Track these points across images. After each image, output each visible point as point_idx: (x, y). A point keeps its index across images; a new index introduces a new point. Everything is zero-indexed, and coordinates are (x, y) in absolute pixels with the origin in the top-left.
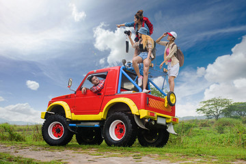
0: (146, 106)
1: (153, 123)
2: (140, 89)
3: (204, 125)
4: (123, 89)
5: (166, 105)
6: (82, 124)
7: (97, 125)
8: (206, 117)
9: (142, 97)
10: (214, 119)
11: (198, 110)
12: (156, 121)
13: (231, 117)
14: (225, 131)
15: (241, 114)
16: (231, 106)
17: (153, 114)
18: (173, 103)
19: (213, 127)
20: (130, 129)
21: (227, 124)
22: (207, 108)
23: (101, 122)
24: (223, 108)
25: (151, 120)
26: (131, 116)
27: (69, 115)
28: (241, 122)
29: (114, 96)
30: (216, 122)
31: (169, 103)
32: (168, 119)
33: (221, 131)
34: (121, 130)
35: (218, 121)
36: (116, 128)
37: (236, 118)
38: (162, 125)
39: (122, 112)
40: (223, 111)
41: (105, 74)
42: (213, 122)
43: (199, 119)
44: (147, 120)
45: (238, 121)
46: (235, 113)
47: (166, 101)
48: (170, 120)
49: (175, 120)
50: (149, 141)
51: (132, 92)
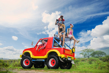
0: (64, 53)
1: (66, 60)
2: (61, 46)
3: (83, 60)
4: (54, 46)
5: (71, 53)
6: (37, 60)
7: (44, 60)
8: (84, 57)
9: (62, 49)
10: (87, 58)
11: (80, 54)
12: (67, 59)
13: (95, 57)
14: (92, 63)
15: (99, 56)
16: (95, 52)
17: (66, 56)
18: (74, 52)
19: (87, 61)
20: (57, 62)
21: (93, 60)
22: (84, 53)
23: (46, 59)
24: (91, 53)
25: (66, 59)
26: (58, 57)
27: (32, 56)
28: (99, 59)
29: (51, 49)
30: (88, 59)
31: (72, 52)
32: (72, 58)
33: (90, 63)
34: (54, 63)
35: (89, 59)
36: (52, 61)
37: (97, 57)
38: (69, 61)
39: (54, 55)
40: (91, 54)
41: (47, 40)
42: (87, 59)
43: (81, 58)
44: (64, 59)
45: (97, 59)
46: (96, 55)
47: (71, 51)
48: (73, 59)
49: (74, 58)
50: (64, 67)
51: (58, 47)
